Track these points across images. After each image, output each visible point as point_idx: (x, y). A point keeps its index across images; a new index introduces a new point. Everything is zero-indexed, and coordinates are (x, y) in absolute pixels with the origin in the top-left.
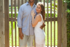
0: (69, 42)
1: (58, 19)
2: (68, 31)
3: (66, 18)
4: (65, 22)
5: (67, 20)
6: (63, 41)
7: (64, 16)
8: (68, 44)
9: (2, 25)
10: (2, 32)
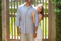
0: (57, 34)
1: (49, 15)
2: (57, 25)
3: (55, 15)
4: (54, 18)
5: (56, 16)
6: (53, 33)
7: (53, 13)
8: (56, 35)
9: (4, 20)
10: (4, 25)
